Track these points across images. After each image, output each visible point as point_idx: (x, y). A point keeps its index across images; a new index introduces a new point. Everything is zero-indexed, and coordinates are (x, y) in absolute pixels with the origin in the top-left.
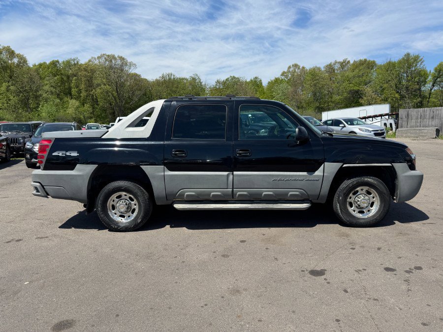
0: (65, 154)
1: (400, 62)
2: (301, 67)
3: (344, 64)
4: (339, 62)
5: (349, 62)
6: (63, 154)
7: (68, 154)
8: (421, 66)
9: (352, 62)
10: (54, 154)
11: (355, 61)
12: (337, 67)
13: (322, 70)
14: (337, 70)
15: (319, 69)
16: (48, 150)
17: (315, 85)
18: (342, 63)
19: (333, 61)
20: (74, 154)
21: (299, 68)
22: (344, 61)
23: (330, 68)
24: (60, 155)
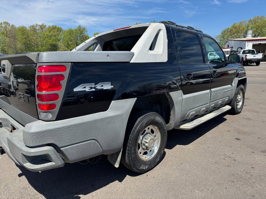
0: (95, 88)
1: (76, 30)
2: (11, 25)
3: (42, 27)
4: (39, 25)
5: (45, 26)
6: (92, 88)
7: (99, 87)
8: (87, 34)
9: (47, 26)
10: (75, 90)
11: (49, 26)
12: (38, 28)
13: (28, 29)
14: (38, 30)
15: (25, 27)
16: (64, 83)
17: (25, 38)
18: (41, 26)
19: (35, 24)
20: (107, 86)
21: (9, 25)
22: (42, 25)
23: (33, 28)
24: (87, 89)
